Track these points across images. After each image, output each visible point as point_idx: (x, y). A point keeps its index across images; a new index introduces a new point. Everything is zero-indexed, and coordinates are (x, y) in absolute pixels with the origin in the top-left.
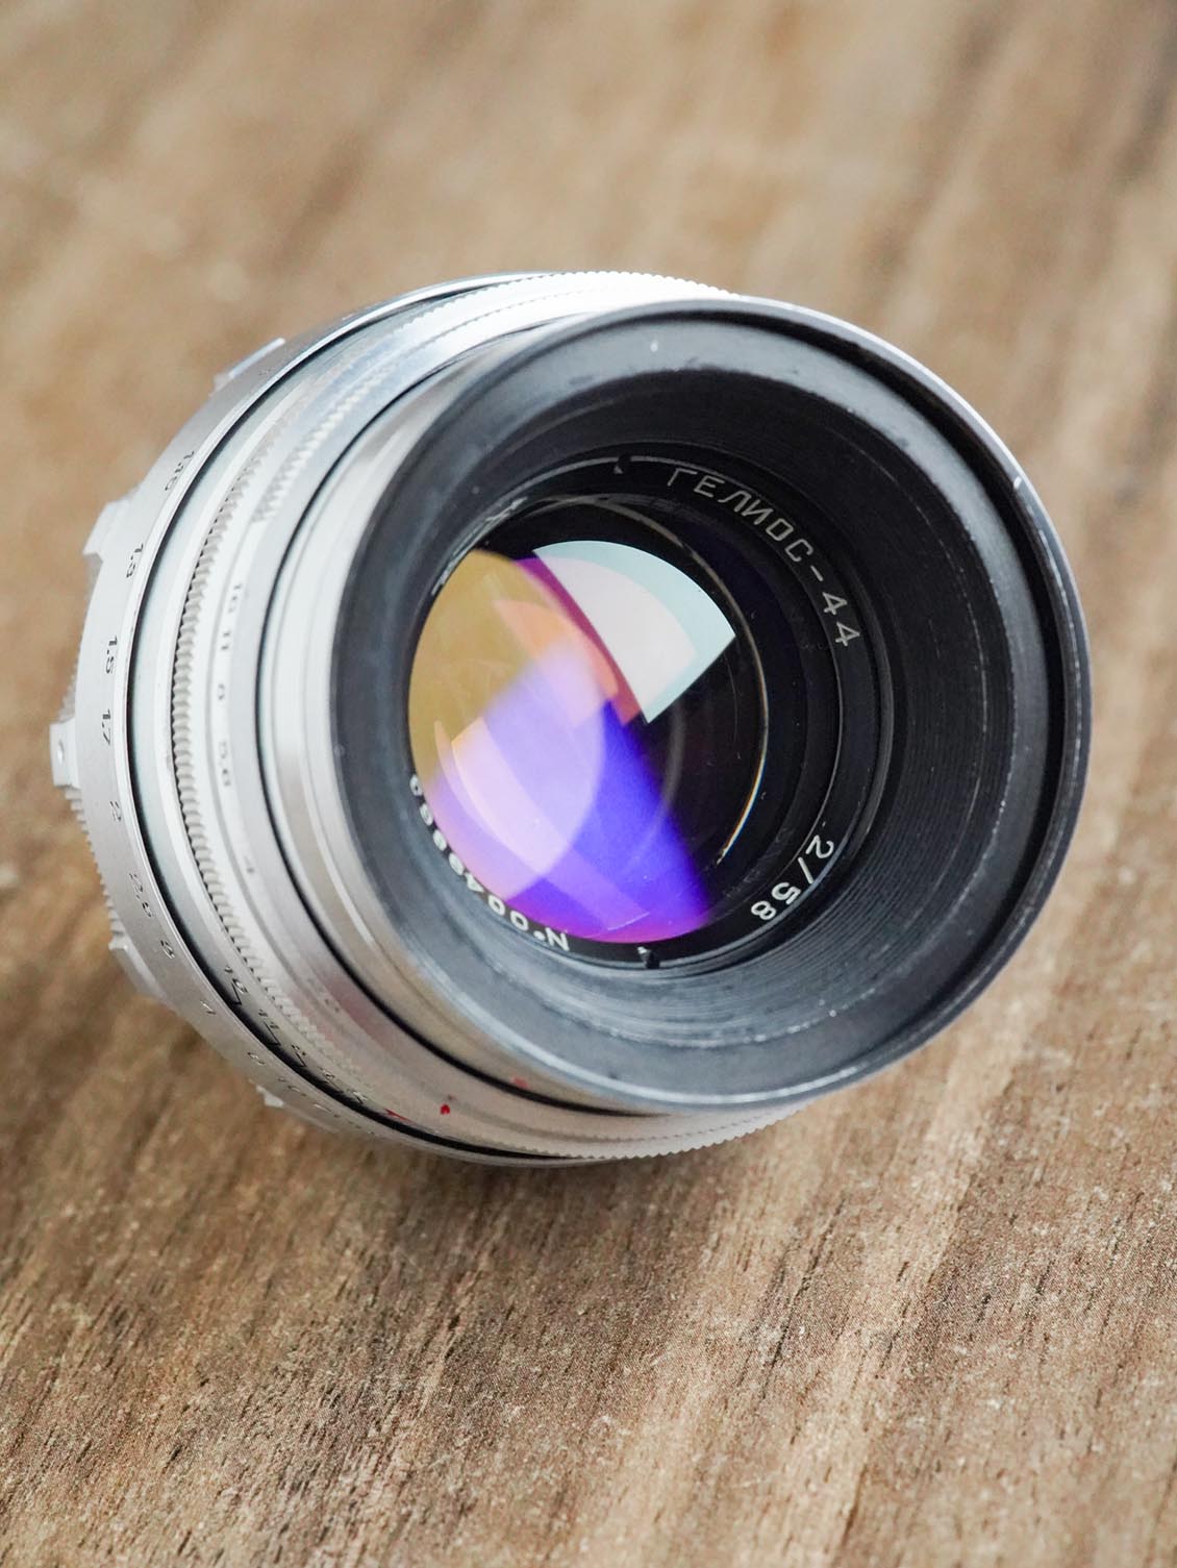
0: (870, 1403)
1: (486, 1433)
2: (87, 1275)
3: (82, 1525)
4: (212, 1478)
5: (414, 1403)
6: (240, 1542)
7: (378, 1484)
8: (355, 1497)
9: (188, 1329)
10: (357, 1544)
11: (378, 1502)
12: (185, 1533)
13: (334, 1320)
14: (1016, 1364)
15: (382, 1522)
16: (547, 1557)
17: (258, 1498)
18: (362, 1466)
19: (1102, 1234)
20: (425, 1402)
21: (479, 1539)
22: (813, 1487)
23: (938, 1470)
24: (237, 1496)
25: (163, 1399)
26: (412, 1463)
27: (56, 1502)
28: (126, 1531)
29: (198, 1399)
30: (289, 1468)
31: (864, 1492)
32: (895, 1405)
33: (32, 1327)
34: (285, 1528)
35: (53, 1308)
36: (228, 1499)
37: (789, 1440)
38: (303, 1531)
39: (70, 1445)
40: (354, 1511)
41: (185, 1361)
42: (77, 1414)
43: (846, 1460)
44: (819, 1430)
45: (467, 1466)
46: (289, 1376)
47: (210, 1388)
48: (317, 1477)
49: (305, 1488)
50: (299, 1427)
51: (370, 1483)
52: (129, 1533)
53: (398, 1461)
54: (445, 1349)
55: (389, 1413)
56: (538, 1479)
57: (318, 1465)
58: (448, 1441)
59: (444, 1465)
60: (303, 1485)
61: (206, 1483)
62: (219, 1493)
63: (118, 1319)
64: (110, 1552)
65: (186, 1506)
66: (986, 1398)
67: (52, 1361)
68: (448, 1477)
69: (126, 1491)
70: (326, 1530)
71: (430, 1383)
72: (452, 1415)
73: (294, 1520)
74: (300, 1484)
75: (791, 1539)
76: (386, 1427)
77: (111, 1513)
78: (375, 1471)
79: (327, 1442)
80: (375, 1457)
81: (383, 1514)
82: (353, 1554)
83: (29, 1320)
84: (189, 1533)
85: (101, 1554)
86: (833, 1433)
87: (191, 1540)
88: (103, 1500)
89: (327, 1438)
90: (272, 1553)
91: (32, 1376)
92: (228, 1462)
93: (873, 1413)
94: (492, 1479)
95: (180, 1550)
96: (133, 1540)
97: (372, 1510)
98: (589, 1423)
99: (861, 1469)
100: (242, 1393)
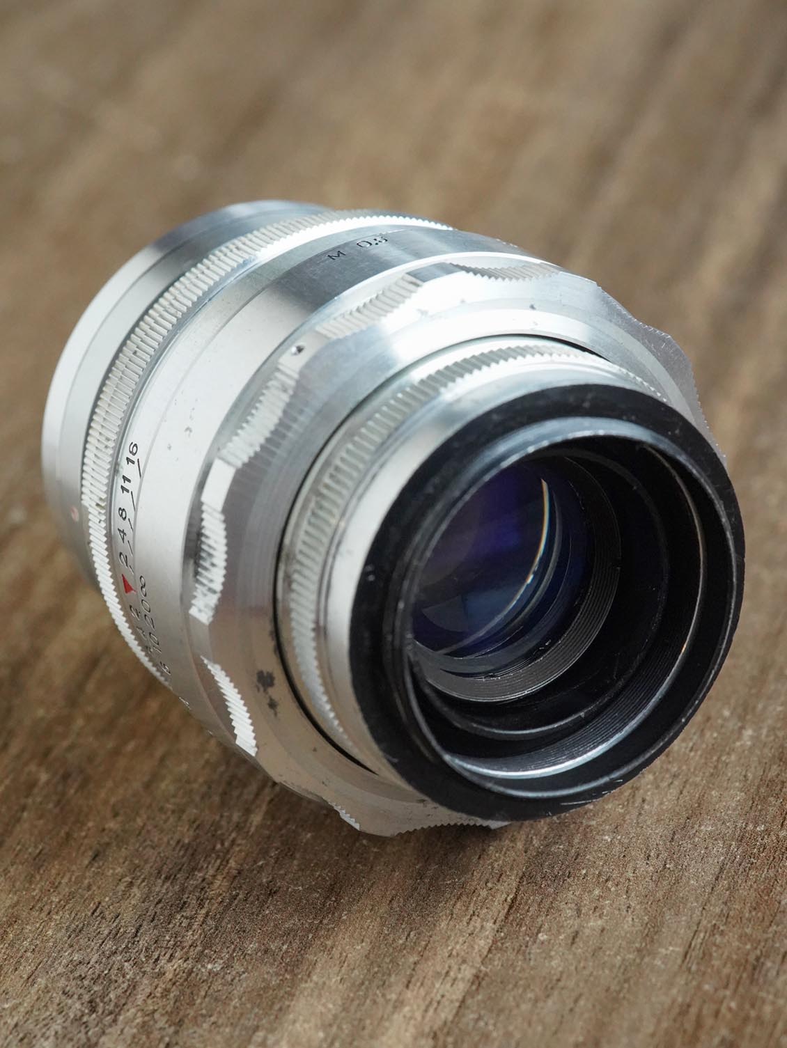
0: (530, 836)
1: (289, 849)
2: (48, 751)
3: (33, 897)
4: (117, 871)
5: (246, 830)
6: (131, 909)
7: (219, 877)
8: (204, 884)
9: (110, 784)
10: (203, 911)
11: (218, 888)
12: (97, 903)
13: (201, 780)
14: (623, 815)
15: (220, 899)
16: (321, 922)
17: (144, 884)
18: (210, 866)
20: (253, 829)
21: (279, 911)
22: (489, 885)
23: (569, 877)
24: (131, 882)
25: (90, 824)
26: (242, 865)
27: (18, 883)
28: (59, 902)
29: (112, 825)
30: (165, 867)
31: (522, 888)
32: (545, 838)
33: (12, 780)
34: (160, 901)
35: (27, 769)
36: (125, 884)
37: (477, 857)
38: (170, 903)
39: (30, 850)
40: (203, 893)
41: (106, 802)
42: (36, 832)
43: (511, 869)
44: (497, 852)
45: (276, 868)
46: (169, 813)
47: (119, 819)
48: (182, 872)
49: (174, 879)
50: (173, 843)
51: (214, 876)
52: (62, 902)
53: (232, 863)
54: (268, 799)
55: (230, 835)
56: (319, 876)
57: (183, 865)
58: (264, 853)
59: (261, 867)
60: (172, 877)
61: (112, 874)
62: (120, 880)
63: (66, 777)
64: (49, 913)
65: (99, 888)
66: (603, 834)
67: (23, 801)
68: (264, 874)
69: (62, 878)
70: (185, 903)
71: (256, 819)
72: (269, 837)
73: (165, 897)
74: (171, 876)
75: (474, 914)
76: (227, 844)
77: (52, 890)
78: (218, 869)
79: (190, 851)
80: (219, 861)
81: (221, 894)
82: (200, 918)
83: (11, 777)
84: (100, 903)
85: (43, 915)
86: (505, 853)
87: (100, 907)
88: (48, 883)
89: (190, 849)
90: (150, 916)
91: (9, 809)
92: (127, 863)
93: (531, 842)
94: (290, 876)
95: (93, 913)
96: (65, 906)
97: (213, 892)
98: (354, 843)
99: (521, 874)
100: (139, 822)
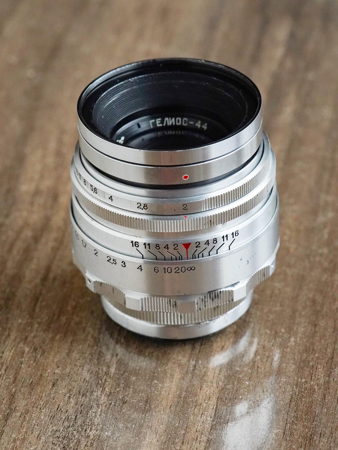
0: (218, 381)
1: (127, 384)
2: (26, 338)
3: (33, 402)
4: (63, 392)
5: (109, 375)
6: (71, 408)
7: (103, 395)
8: (98, 398)
9: (53, 353)
10: (100, 410)
11: (104, 400)
12: (58, 405)
13: (88, 353)
14: (252, 373)
15: (105, 405)
16: (145, 416)
17: (74, 397)
18: (99, 391)
19: (269, 342)
20: (112, 375)
21: (128, 410)
22: (206, 401)
23: (235, 399)
24: (69, 396)
25: (49, 371)
26: (111, 390)
27: (26, 396)
28: (43, 404)
29: (57, 371)
30: (81, 390)
31: (219, 403)
32: (224, 382)
33: (15, 350)
34: (82, 405)
35: (19, 346)
36: (67, 397)
37: (200, 389)
38: (86, 406)
39: (28, 381)
40: (98, 401)
41: (53, 361)
42: (28, 374)
43: (213, 395)
44: (206, 387)
45: (124, 392)
46: (78, 366)
47: (60, 368)
48: (88, 393)
49: (86, 395)
50: (82, 380)
51: (101, 395)
52: (44, 404)
53: (107, 389)
54: (115, 362)
55: (104, 377)
56: (141, 396)
57: (88, 390)
58: (118, 385)
59: (118, 391)
60: (85, 394)
61: (62, 392)
62: (65, 395)
63: (35, 349)
64: (40, 409)
65: (57, 398)
66: (245, 381)
67: (20, 359)
68: (120, 394)
69: (42, 394)
70: (92, 406)
71: (113, 370)
72: (119, 379)
73: (84, 403)
74: (84, 394)
75: (202, 414)
76: (103, 381)
77: (39, 399)
78: (102, 392)
80: (101, 388)
81: (105, 403)
82: (99, 413)
83: (14, 348)
84: (59, 405)
85: (38, 410)
86: (210, 388)
87: (60, 407)
88: (37, 396)
89: (89, 383)
90: (79, 411)
91: (16, 363)
92: (66, 388)
93: (219, 384)
94: (130, 395)
95: (57, 409)
96: (46, 406)
97: (102, 402)
98: (152, 383)
99: (217, 397)
100: (68, 370)
